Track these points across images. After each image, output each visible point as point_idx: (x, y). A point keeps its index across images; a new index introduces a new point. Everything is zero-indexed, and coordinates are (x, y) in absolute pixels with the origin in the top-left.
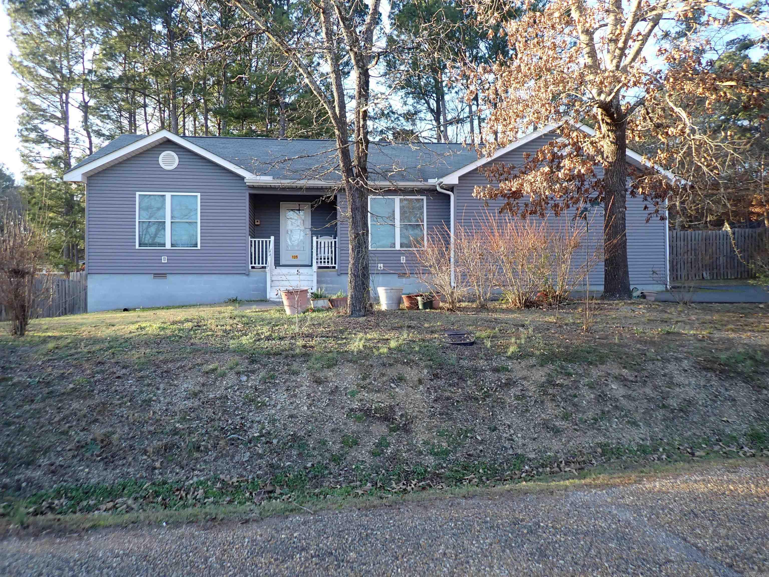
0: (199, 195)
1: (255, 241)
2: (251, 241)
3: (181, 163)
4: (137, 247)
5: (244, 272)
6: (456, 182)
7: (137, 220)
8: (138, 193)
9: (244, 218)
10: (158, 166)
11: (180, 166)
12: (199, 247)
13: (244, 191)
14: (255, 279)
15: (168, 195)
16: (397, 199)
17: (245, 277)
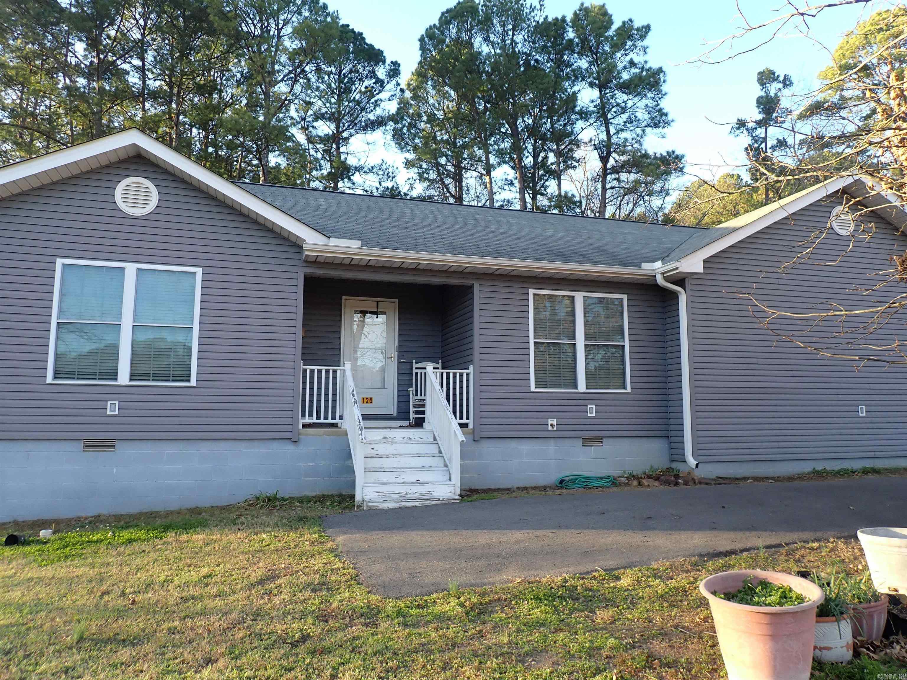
0: (199, 271)
1: (312, 371)
2: (305, 371)
3: (163, 204)
4: (49, 379)
5: (288, 435)
6: (700, 269)
7: (54, 321)
8: (60, 261)
9: (292, 323)
10: (111, 206)
11: (159, 210)
12: (193, 382)
13: (295, 269)
14: (312, 449)
15: (131, 269)
16: (579, 297)
17: (290, 448)
